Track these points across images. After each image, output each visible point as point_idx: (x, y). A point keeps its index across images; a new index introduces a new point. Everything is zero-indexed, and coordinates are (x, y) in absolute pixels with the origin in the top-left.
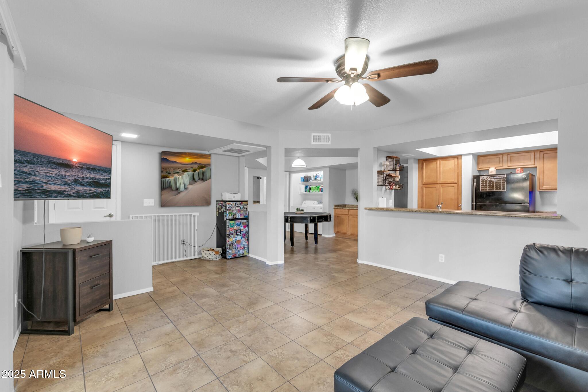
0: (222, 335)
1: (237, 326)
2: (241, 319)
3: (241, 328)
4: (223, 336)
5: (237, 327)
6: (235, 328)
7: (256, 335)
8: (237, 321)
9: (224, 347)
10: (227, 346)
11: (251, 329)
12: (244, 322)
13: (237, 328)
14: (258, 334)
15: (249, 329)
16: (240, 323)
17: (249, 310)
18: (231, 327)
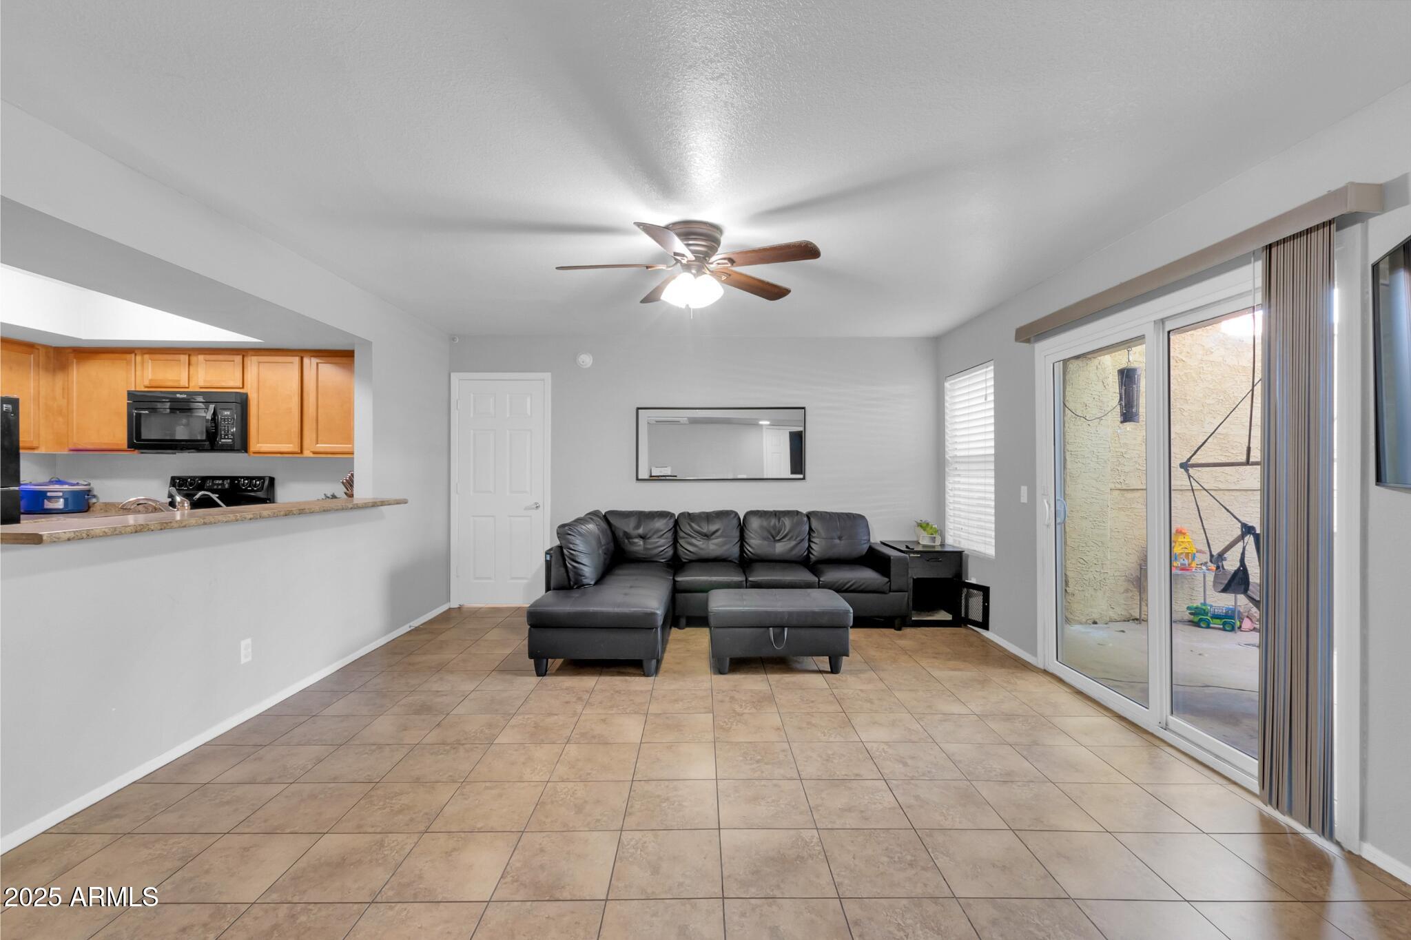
0: (917, 798)
1: (873, 806)
2: (851, 821)
3: (866, 797)
4: (914, 796)
5: (875, 804)
6: (880, 803)
7: (843, 773)
8: (866, 819)
9: (916, 774)
10: (911, 775)
11: (845, 786)
12: (849, 810)
13: (876, 801)
14: (838, 773)
15: (850, 789)
16: (862, 812)
17: (815, 840)
18: (890, 809)
